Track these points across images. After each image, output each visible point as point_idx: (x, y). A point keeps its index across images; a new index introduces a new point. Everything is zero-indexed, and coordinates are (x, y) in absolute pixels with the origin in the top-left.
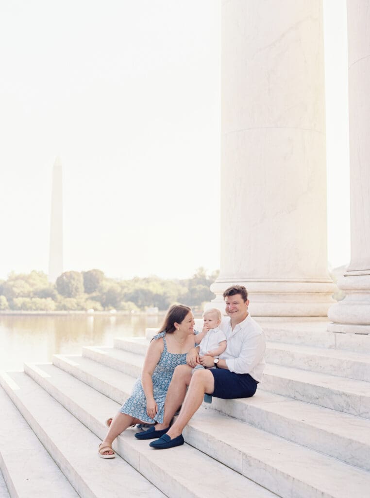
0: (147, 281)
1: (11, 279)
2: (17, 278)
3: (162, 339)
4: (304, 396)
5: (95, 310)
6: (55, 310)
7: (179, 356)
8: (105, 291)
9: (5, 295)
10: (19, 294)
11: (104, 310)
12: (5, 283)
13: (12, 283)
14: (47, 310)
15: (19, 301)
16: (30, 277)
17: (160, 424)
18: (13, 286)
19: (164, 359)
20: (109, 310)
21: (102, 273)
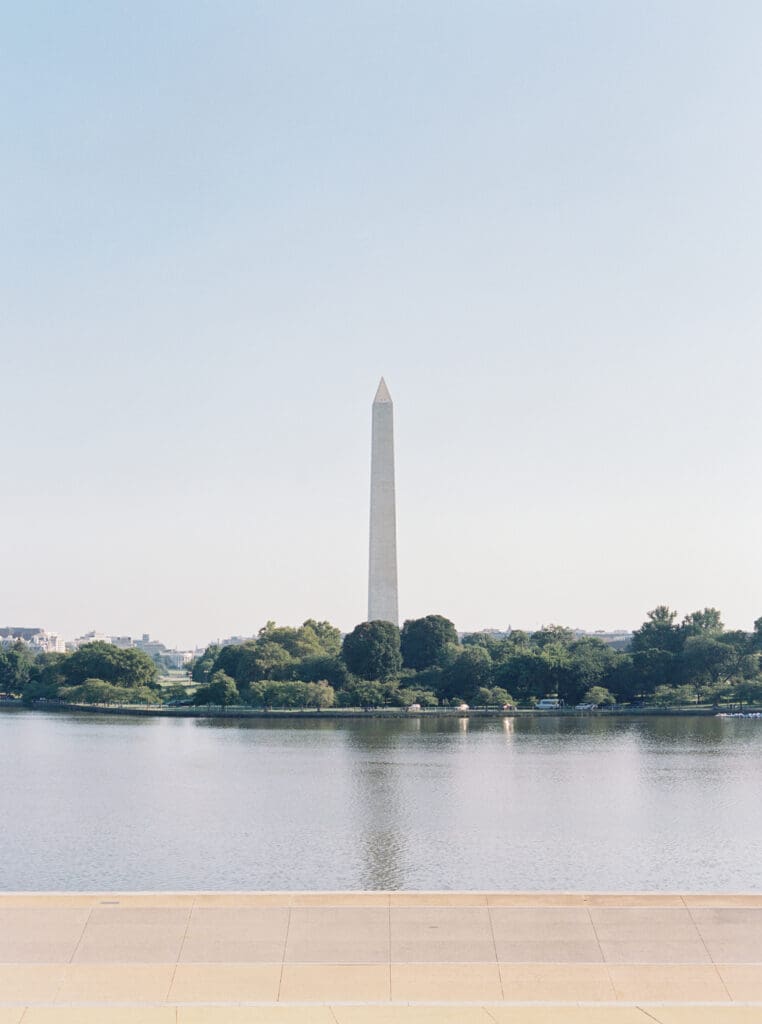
0: (541, 638)
5: (424, 704)
6: (335, 705)
8: (452, 662)
10: (267, 671)
11: (441, 705)
14: (318, 706)
15: (261, 686)
16: (298, 635)
18: (257, 655)
20: (454, 705)
21: (448, 624)
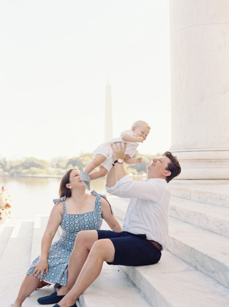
1: (81, 156)
2: (85, 155)
3: (61, 203)
4: (203, 267)
5: (134, 174)
7: (77, 217)
9: (78, 166)
11: (139, 174)
12: (78, 158)
13: (81, 158)
17: (63, 286)
18: (82, 160)
19: (64, 221)
20: (142, 174)
